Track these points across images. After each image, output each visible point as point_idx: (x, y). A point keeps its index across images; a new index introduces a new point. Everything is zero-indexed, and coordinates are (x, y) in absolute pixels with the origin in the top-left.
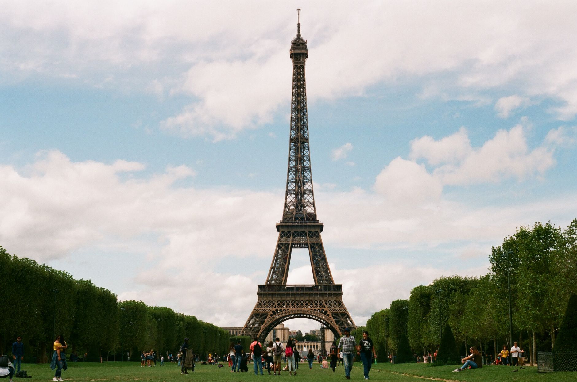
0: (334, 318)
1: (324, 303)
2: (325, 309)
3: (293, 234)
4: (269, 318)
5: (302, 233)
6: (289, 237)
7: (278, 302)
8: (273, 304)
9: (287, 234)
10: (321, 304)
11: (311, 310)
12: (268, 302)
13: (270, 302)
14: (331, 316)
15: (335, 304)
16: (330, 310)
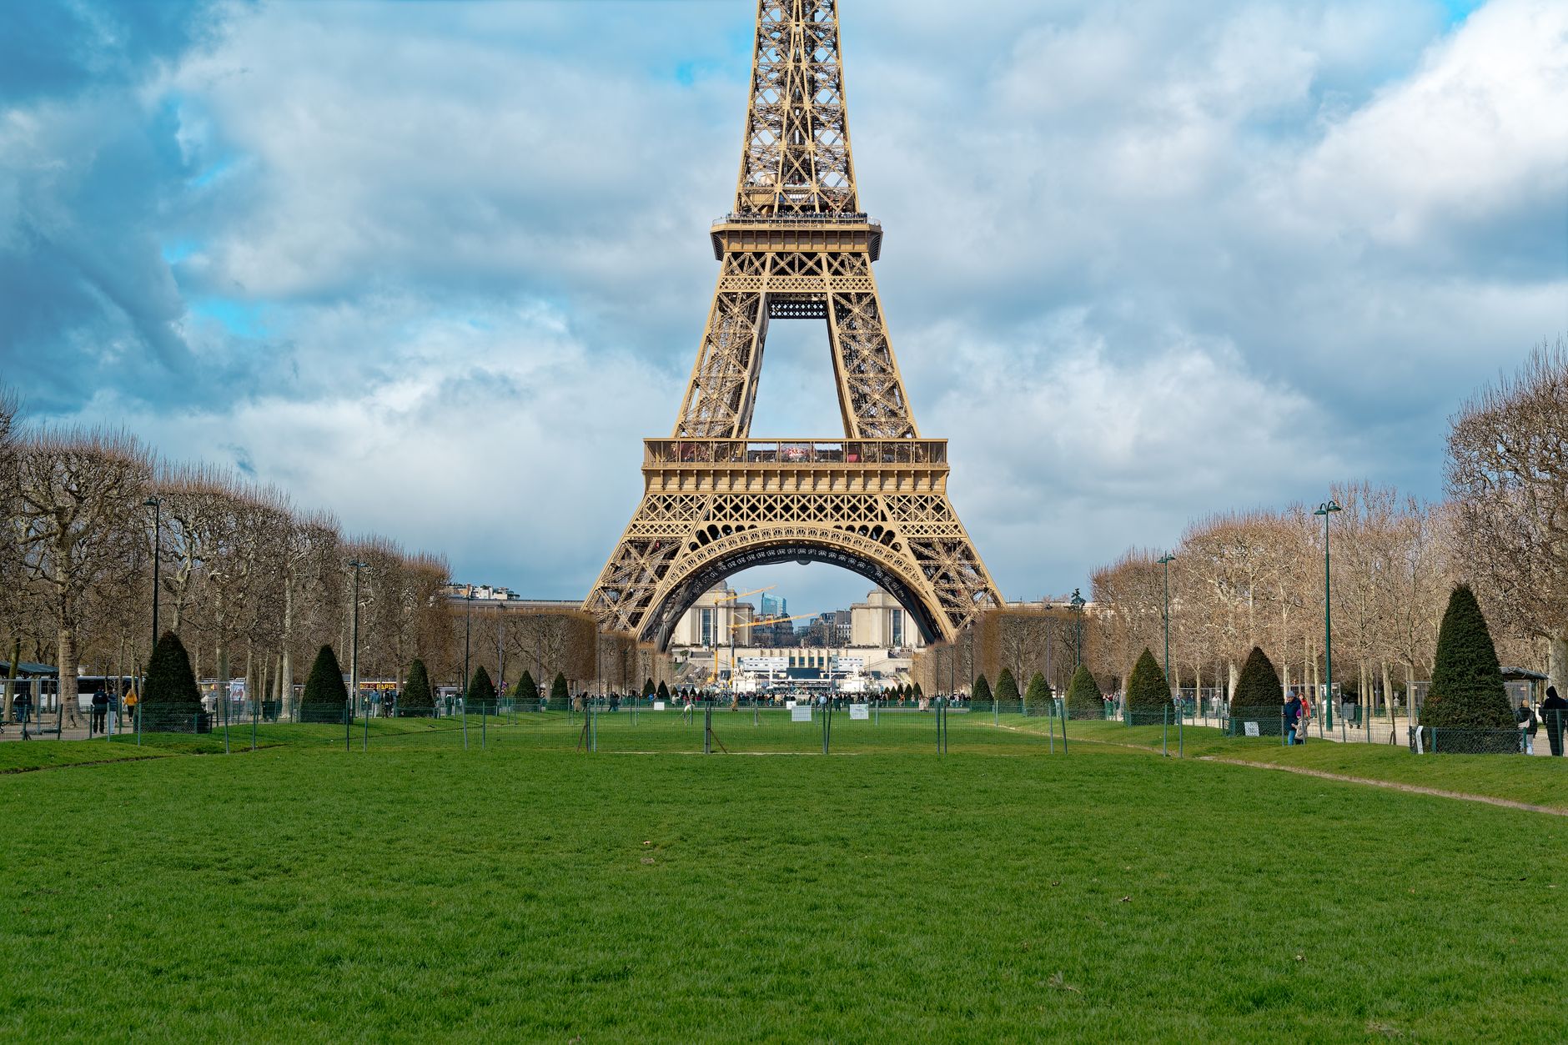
0: (920, 556)
1: (882, 506)
2: (886, 527)
3: (775, 264)
4: (686, 555)
5: (804, 258)
6: (757, 272)
7: (715, 500)
8: (700, 508)
9: (751, 263)
10: (870, 509)
11: (836, 527)
12: (682, 500)
13: (687, 500)
14: (906, 550)
15: (923, 507)
16: (905, 527)
